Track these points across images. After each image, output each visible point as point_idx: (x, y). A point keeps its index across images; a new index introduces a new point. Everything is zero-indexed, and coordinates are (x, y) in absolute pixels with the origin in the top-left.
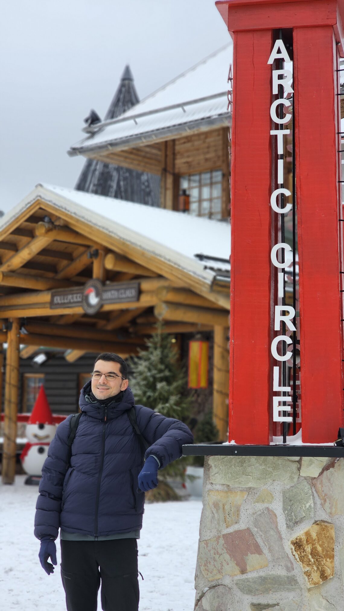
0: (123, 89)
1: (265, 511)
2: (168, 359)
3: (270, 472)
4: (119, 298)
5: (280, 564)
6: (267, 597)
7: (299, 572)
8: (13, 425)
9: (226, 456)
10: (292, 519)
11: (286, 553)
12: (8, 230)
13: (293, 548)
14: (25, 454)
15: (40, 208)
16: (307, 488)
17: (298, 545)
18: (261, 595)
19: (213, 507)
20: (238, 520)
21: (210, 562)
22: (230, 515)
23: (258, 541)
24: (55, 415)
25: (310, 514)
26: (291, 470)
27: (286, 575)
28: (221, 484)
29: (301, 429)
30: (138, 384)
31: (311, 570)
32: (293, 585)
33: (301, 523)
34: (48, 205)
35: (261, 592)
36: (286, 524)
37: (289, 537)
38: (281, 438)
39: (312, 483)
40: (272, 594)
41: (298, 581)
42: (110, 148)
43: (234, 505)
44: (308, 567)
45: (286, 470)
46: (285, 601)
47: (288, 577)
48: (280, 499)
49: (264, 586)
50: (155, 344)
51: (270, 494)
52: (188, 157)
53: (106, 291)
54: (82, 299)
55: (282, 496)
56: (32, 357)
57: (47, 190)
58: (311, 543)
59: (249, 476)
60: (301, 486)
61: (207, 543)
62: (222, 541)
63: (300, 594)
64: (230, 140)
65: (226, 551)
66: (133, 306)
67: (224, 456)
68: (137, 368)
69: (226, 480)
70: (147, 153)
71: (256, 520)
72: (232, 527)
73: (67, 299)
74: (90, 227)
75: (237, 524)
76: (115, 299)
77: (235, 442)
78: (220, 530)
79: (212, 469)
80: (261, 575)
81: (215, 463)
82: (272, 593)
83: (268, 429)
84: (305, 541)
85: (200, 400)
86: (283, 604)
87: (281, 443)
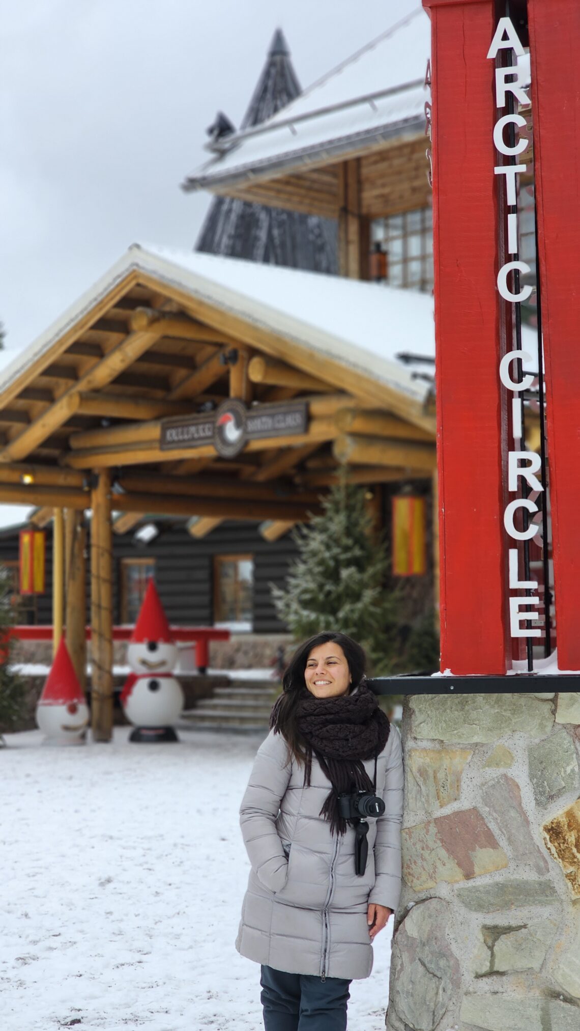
0: (273, 71)
1: (500, 780)
2: (358, 529)
3: (507, 718)
4: (275, 429)
5: (528, 862)
6: (508, 915)
7: (557, 874)
8: (106, 645)
9: (437, 695)
10: (544, 792)
11: (536, 846)
12: (86, 323)
13: (548, 837)
14: (128, 692)
15: (138, 285)
16: (567, 741)
17: (554, 832)
18: (498, 912)
19: (419, 776)
20: (459, 795)
21: (415, 862)
22: (446, 788)
23: (490, 827)
24: (174, 627)
25: (573, 784)
26: (541, 714)
27: (537, 879)
28: (430, 739)
29: (557, 648)
30: (310, 572)
31: (576, 871)
32: (549, 895)
33: (559, 797)
34: (150, 279)
35: (498, 908)
36: (536, 799)
37: (541, 821)
38: (525, 662)
39: (576, 734)
40: (516, 910)
41: (555, 888)
42: (251, 176)
43: (452, 772)
44: (572, 866)
45: (534, 714)
46: (536, 920)
47: (540, 884)
48: (525, 760)
49: (503, 897)
50: (336, 504)
51: (508, 753)
52: (384, 186)
53: (252, 418)
54: (214, 433)
55: (527, 755)
56: (133, 531)
57: (148, 253)
58: (576, 829)
59: (474, 725)
60: (557, 739)
61: (410, 832)
62: (433, 829)
63: (560, 909)
64: (431, 183)
65: (441, 844)
66: (298, 441)
67: (434, 695)
68: (307, 545)
69: (437, 732)
70: (314, 181)
71: (487, 794)
72: (449, 807)
73: (188, 433)
74: (221, 313)
75: (457, 801)
76: (268, 431)
77: (452, 672)
78: (430, 811)
79: (415, 715)
80: (498, 880)
81: (420, 707)
82: (515, 908)
83: (503, 650)
84: (566, 826)
85: (415, 594)
86: (533, 926)
87: (526, 671)
